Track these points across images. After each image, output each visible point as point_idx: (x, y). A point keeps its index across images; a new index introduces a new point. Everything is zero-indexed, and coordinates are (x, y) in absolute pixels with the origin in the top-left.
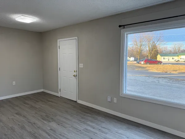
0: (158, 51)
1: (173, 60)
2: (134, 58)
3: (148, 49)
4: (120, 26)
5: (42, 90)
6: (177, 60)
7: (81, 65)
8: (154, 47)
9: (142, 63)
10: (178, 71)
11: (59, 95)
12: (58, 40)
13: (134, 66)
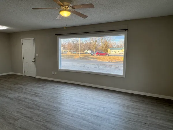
0: (108, 45)
1: (118, 53)
2: (90, 51)
3: (101, 44)
4: (56, 35)
5: (11, 73)
6: (121, 53)
7: (37, 55)
8: (106, 42)
9: (95, 55)
10: (116, 61)
11: (24, 75)
12: (22, 39)
13: (89, 57)
